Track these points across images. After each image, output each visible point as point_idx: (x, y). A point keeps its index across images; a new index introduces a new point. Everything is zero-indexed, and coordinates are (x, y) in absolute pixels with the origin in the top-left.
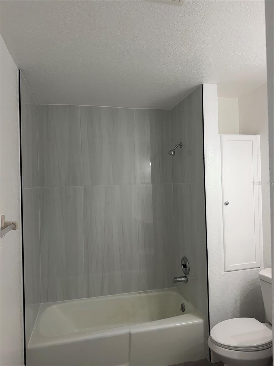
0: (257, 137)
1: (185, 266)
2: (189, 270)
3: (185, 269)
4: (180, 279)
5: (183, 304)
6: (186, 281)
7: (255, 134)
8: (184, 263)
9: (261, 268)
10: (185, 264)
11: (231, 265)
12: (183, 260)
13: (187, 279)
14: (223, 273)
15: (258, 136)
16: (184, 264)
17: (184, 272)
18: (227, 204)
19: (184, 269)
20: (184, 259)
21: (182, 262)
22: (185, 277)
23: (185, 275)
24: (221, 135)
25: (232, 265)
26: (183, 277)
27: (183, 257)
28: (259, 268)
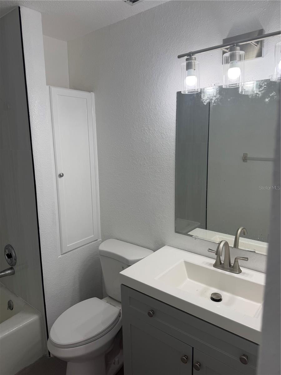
0: (91, 95)
1: (9, 256)
2: (16, 260)
3: (11, 260)
4: (4, 273)
5: (11, 300)
6: (13, 273)
7: (89, 91)
8: (9, 251)
9: (98, 240)
10: (10, 254)
11: (68, 246)
12: (7, 248)
13: (13, 270)
14: (59, 257)
15: (93, 94)
16: (8, 254)
17: (9, 264)
18: (61, 176)
19: (9, 259)
20: (9, 247)
21: (5, 251)
22: (11, 268)
23: (10, 267)
24: (49, 87)
25: (70, 245)
26: (8, 269)
27: (6, 246)
28: (97, 241)
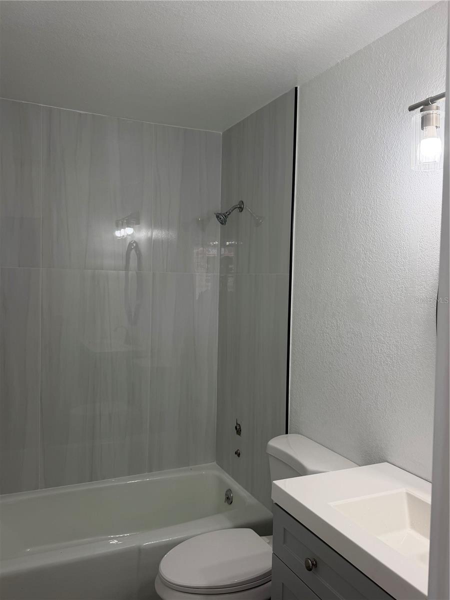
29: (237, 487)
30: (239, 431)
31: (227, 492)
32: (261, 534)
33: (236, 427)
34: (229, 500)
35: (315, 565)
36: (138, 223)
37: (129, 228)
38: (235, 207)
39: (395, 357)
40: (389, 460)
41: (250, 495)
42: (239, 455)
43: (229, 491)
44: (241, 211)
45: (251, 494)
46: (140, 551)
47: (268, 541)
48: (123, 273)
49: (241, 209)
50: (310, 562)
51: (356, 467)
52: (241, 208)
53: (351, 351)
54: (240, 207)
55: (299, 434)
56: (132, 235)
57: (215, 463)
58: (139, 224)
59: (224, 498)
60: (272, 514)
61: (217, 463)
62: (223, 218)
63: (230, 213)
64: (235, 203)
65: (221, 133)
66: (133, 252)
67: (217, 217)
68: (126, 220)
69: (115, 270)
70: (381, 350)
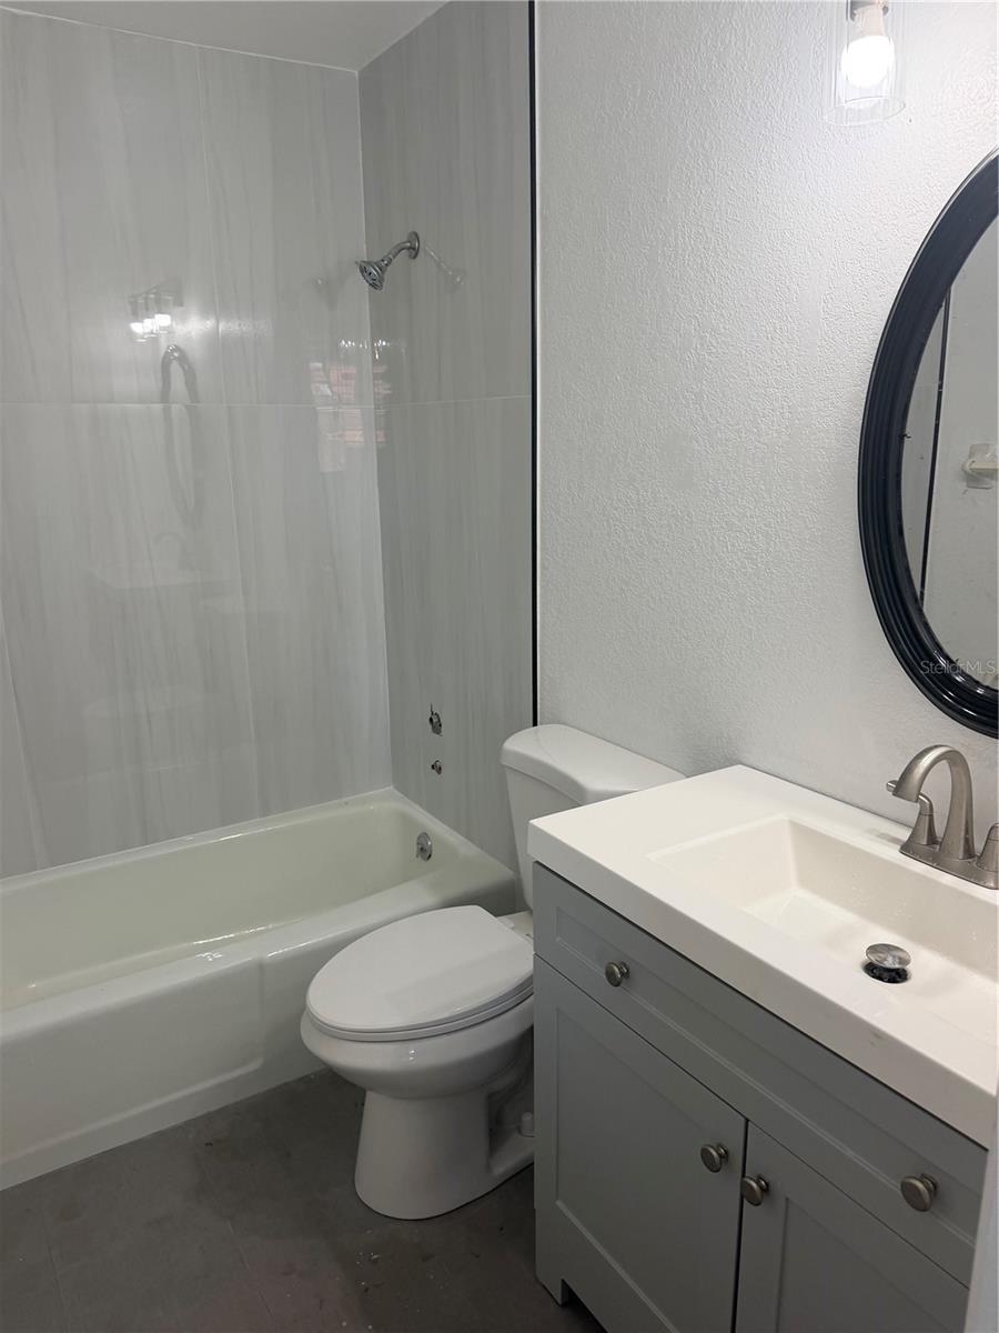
29: (438, 829)
30: (436, 725)
31: (418, 838)
32: (497, 911)
33: (431, 720)
34: (424, 852)
35: (625, 975)
36: (179, 302)
37: (160, 315)
38: (399, 248)
39: (762, 557)
40: (744, 761)
41: (466, 840)
42: (439, 770)
43: (424, 836)
44: (415, 257)
45: (467, 838)
46: (261, 967)
47: (512, 925)
48: (158, 407)
49: (414, 251)
50: (617, 970)
51: (680, 779)
52: (414, 249)
53: (668, 553)
54: (409, 248)
55: (559, 722)
56: (169, 331)
57: (392, 787)
58: (181, 305)
59: (415, 849)
60: (511, 873)
61: (396, 788)
62: (374, 273)
63: (390, 261)
64: (400, 237)
65: (356, 73)
66: (175, 367)
67: (363, 270)
68: (155, 294)
69: (140, 403)
70: (733, 545)
